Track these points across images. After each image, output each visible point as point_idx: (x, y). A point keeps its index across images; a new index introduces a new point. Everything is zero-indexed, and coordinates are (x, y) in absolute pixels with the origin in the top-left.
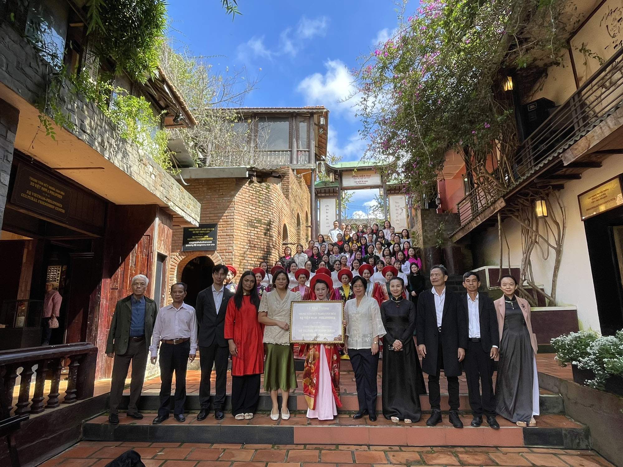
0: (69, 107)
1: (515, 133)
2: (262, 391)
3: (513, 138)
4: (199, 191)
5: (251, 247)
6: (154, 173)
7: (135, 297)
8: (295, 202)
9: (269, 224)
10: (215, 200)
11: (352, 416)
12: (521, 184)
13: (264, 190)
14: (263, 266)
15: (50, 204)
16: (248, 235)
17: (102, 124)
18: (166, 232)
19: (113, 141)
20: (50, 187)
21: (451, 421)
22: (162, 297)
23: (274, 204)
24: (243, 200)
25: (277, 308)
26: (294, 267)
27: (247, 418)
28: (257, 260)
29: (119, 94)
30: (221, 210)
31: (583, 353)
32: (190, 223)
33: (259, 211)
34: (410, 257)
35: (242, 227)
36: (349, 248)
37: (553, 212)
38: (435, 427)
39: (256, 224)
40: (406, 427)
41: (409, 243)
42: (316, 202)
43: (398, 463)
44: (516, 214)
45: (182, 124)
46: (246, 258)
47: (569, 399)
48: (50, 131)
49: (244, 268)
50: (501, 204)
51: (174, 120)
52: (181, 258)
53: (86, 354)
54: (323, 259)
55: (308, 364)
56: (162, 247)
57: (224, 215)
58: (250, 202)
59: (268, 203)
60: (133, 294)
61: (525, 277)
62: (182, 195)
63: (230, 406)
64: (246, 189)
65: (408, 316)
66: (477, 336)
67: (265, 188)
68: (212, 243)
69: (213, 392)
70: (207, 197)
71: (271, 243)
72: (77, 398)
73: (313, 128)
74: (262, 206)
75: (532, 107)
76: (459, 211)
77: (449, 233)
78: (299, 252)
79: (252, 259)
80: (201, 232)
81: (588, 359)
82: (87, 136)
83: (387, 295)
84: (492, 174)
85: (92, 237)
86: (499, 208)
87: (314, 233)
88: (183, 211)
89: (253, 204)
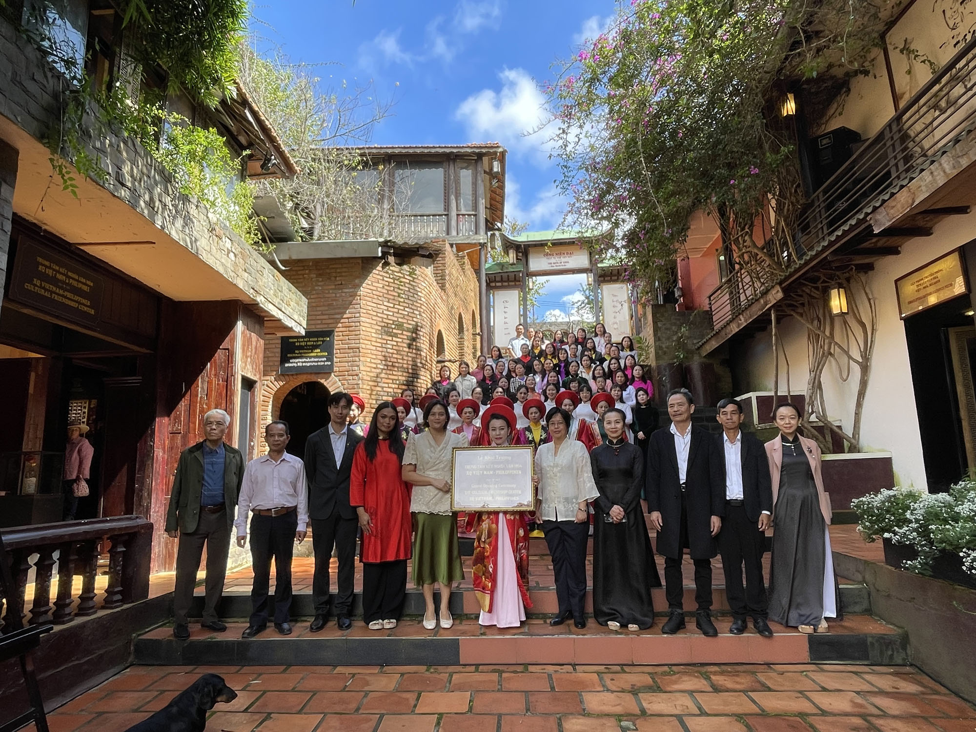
0: (98, 144)
1: (799, 184)
2: (410, 586)
3: (796, 191)
4: (304, 278)
5: (387, 366)
6: (234, 251)
7: (208, 443)
8: (456, 295)
9: (416, 330)
10: (329, 293)
11: (548, 621)
12: (807, 263)
13: (406, 277)
14: (406, 396)
15: (72, 301)
16: (382, 347)
17: (149, 172)
18: (254, 343)
19: (168, 200)
20: (70, 274)
21: (699, 626)
22: (250, 444)
23: (422, 299)
24: (374, 292)
25: (431, 458)
26: (454, 398)
27: (388, 626)
28: (397, 386)
29: (175, 124)
30: (340, 308)
31: (899, 520)
32: (291, 329)
33: (399, 309)
34: (636, 379)
35: (374, 335)
36: (540, 366)
37: (856, 306)
38: (674, 636)
39: (394, 331)
40: (630, 636)
41: (633, 357)
42: (488, 296)
43: (620, 689)
44: (800, 310)
45: (275, 173)
46: (380, 384)
47: (878, 590)
48: (69, 183)
50: (776, 295)
51: (262, 167)
52: (278, 385)
53: (134, 534)
54: (500, 384)
55: (479, 543)
56: (249, 367)
57: (345, 316)
58: (385, 295)
59: (414, 297)
60: (205, 441)
61: (812, 409)
62: (278, 285)
63: (360, 610)
64: (378, 275)
65: (632, 468)
66: (738, 496)
67: (408, 273)
68: (326, 361)
69: (334, 589)
70: (316, 288)
71: (419, 361)
72: (124, 601)
73: (482, 178)
74: (404, 302)
75: (824, 142)
76: (711, 308)
77: (695, 341)
78: (463, 373)
79: (390, 385)
80: (308, 343)
81: (907, 529)
82: (127, 191)
83: (599, 437)
84: (763, 248)
85: (138, 352)
86: (774, 302)
87: (485, 344)
88: (281, 310)
89: (389, 299)
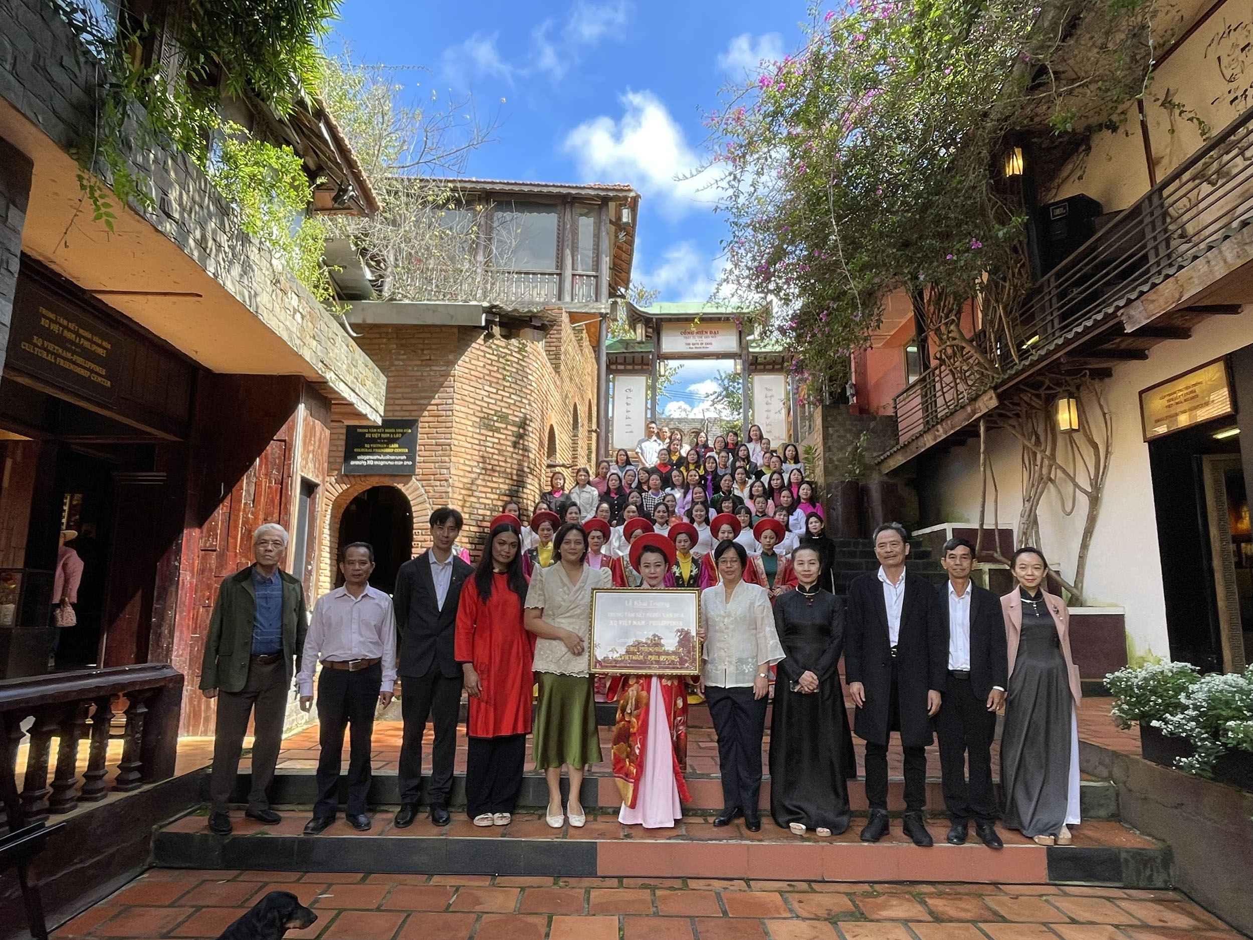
0: (140, 159)
1: (1024, 263)
2: (530, 767)
3: (1019, 271)
4: (380, 349)
5: (486, 469)
6: (301, 310)
7: (259, 569)
8: (571, 379)
9: (523, 424)
10: (413, 370)
11: (711, 820)
12: (1032, 365)
13: (514, 354)
14: (510, 511)
15: (82, 368)
16: (479, 445)
17: (203, 200)
18: (318, 434)
19: (223, 239)
20: (81, 331)
21: (907, 831)
22: (306, 568)
23: (533, 384)
24: (472, 372)
25: (564, 601)
26: (574, 515)
27: (500, 822)
28: (496, 497)
29: (231, 137)
30: (426, 391)
31: (1168, 705)
32: (365, 417)
33: (503, 396)
34: (804, 501)
35: (470, 428)
36: (681, 478)
37: (1087, 422)
38: (877, 844)
39: (496, 424)
40: (821, 843)
41: (799, 471)
42: (608, 381)
43: (812, 916)
44: (1013, 422)
45: (349, 208)
46: (476, 494)
47: (1130, 791)
48: (103, 210)
49: (470, 514)
50: (989, 402)
51: (335, 199)
52: (340, 488)
53: (160, 689)
54: (630, 500)
55: (623, 715)
56: (310, 465)
57: (433, 402)
58: (486, 377)
59: (523, 381)
60: (255, 565)
62: (353, 358)
63: (461, 797)
64: (479, 349)
65: (830, 624)
66: (964, 666)
68: (407, 460)
69: (427, 769)
70: (396, 363)
71: (526, 464)
72: (142, 780)
73: (607, 230)
74: (510, 387)
75: (1058, 212)
76: (896, 413)
77: (875, 454)
78: (581, 483)
79: (488, 495)
80: (383, 436)
81: (1182, 716)
82: (174, 226)
83: (764, 576)
84: (971, 341)
85: (163, 439)
86: (985, 411)
87: (602, 444)
88: (354, 391)
89: (491, 382)
